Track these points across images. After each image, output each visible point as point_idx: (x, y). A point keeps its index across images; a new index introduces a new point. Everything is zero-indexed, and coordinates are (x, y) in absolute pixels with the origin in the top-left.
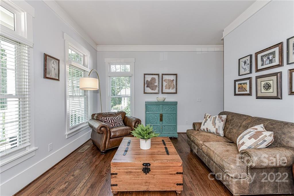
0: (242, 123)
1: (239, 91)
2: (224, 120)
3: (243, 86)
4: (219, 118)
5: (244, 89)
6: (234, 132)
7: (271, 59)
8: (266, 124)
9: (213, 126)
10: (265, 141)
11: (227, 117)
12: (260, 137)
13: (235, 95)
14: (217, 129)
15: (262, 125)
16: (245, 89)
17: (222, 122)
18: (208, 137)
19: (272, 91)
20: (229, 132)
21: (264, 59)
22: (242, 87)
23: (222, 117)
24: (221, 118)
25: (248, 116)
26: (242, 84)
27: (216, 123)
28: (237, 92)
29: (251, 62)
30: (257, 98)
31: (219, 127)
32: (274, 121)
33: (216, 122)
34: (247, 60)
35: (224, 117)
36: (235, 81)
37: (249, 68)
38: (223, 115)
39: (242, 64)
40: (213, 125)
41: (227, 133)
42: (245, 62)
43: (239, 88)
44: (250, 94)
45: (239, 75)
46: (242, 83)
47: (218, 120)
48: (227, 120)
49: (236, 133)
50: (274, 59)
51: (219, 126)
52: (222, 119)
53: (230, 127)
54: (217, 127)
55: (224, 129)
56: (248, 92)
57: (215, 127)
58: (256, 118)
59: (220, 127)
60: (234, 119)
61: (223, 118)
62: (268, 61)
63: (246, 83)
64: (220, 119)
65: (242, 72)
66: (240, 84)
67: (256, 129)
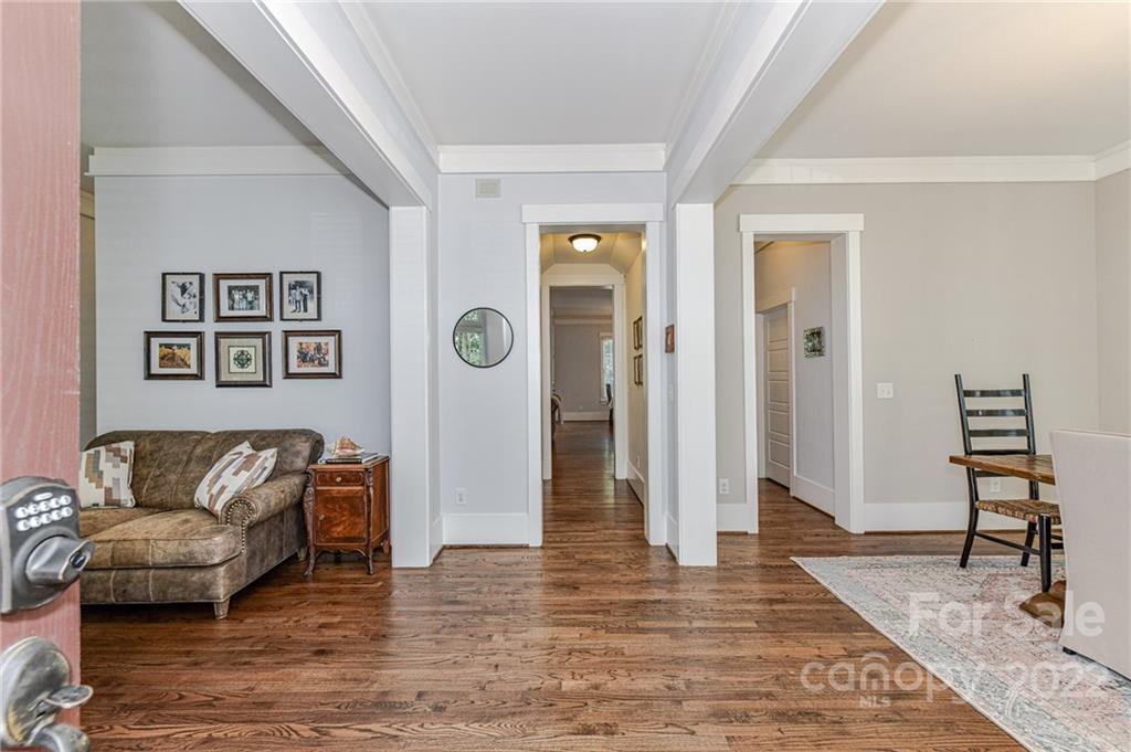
0: (191, 452)
1: (161, 367)
2: (128, 455)
3: (177, 351)
4: (112, 454)
5: (180, 362)
6: (170, 482)
7: (250, 299)
8: (252, 440)
9: (94, 485)
10: (265, 468)
11: (136, 446)
12: (258, 463)
13: (150, 376)
14: (108, 491)
15: (247, 444)
16: (183, 360)
17: (122, 465)
18: (91, 521)
19: (253, 371)
20: (154, 487)
21: (237, 297)
22: (174, 354)
23: (119, 449)
24: (117, 452)
25: (203, 432)
26: (175, 347)
27: (102, 472)
28: (155, 369)
29: (202, 292)
30: (218, 386)
31: (116, 481)
32: (264, 431)
33: (101, 469)
34: (191, 283)
35: (127, 447)
36: (149, 335)
37: (195, 307)
38: (121, 441)
39: (174, 291)
40: (90, 481)
41: (144, 491)
42: (184, 289)
43: (162, 358)
44: (199, 376)
45: (164, 320)
46: (173, 345)
47: (107, 461)
48: (138, 457)
49: (177, 483)
50: (256, 302)
51: (115, 477)
52: (122, 454)
53: (155, 472)
54: (107, 482)
55: (132, 486)
56: (194, 370)
57: (99, 486)
58: (225, 432)
59: (118, 480)
60: (162, 447)
61: (125, 451)
62: (244, 304)
63: (188, 346)
64: (115, 455)
65: (173, 311)
66: (169, 346)
67: (241, 453)
